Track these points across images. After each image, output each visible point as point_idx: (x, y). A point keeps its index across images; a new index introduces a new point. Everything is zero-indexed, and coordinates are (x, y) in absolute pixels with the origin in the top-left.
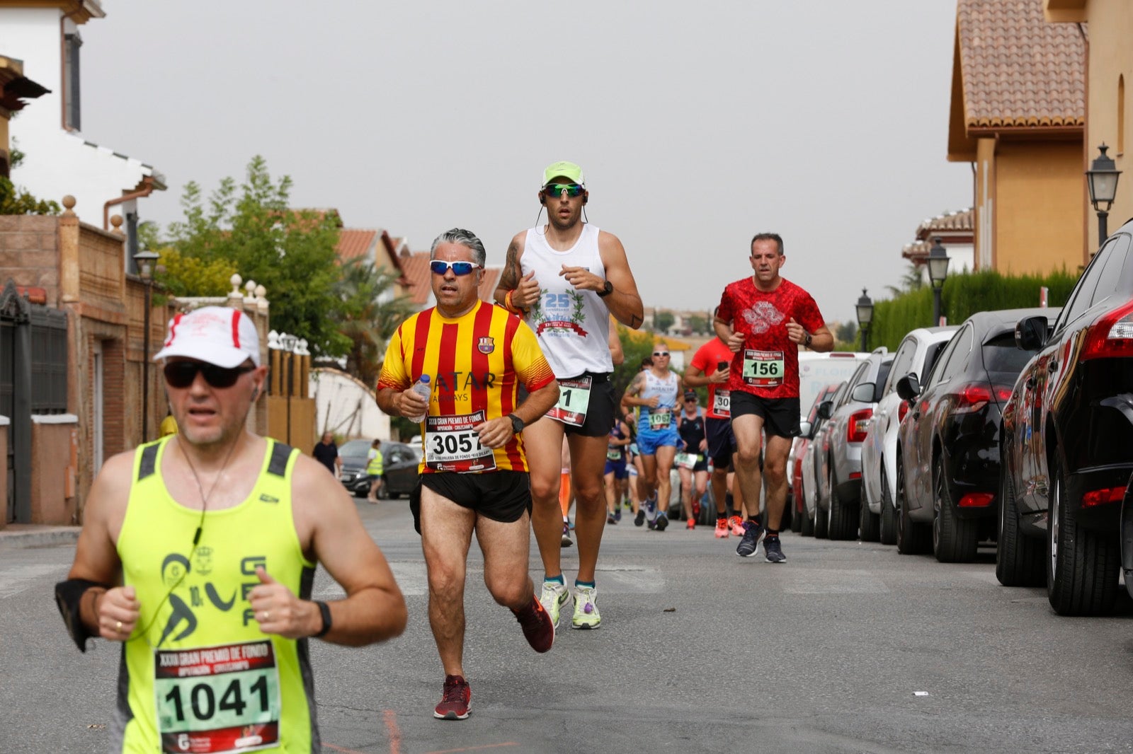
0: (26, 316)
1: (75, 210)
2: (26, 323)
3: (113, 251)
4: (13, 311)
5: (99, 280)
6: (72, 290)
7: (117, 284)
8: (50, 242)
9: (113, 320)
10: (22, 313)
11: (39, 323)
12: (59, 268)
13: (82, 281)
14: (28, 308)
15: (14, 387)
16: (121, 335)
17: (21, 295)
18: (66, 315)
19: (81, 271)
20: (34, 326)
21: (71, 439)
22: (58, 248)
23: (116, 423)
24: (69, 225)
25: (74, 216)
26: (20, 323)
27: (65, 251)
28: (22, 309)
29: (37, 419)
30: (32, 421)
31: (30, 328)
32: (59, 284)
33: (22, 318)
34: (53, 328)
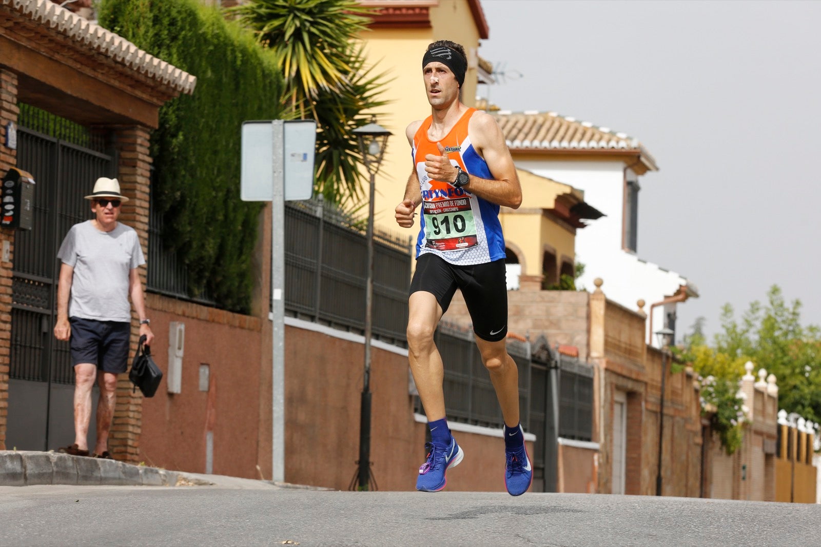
0: (556, 362)
1: (603, 288)
2: (556, 368)
3: (636, 325)
4: (543, 356)
5: (623, 345)
6: (598, 350)
7: (639, 351)
8: (583, 312)
9: (634, 376)
10: (552, 359)
11: (568, 369)
12: (589, 331)
13: (607, 343)
14: (557, 357)
15: (545, 417)
16: (641, 389)
17: (552, 345)
18: (593, 367)
19: (606, 336)
20: (562, 371)
21: (593, 461)
22: (589, 317)
23: (635, 455)
24: (597, 300)
25: (601, 293)
26: (551, 368)
27: (594, 319)
28: (552, 357)
29: (561, 441)
30: (558, 443)
31: (559, 371)
32: (588, 345)
33: (553, 364)
34: (580, 376)
